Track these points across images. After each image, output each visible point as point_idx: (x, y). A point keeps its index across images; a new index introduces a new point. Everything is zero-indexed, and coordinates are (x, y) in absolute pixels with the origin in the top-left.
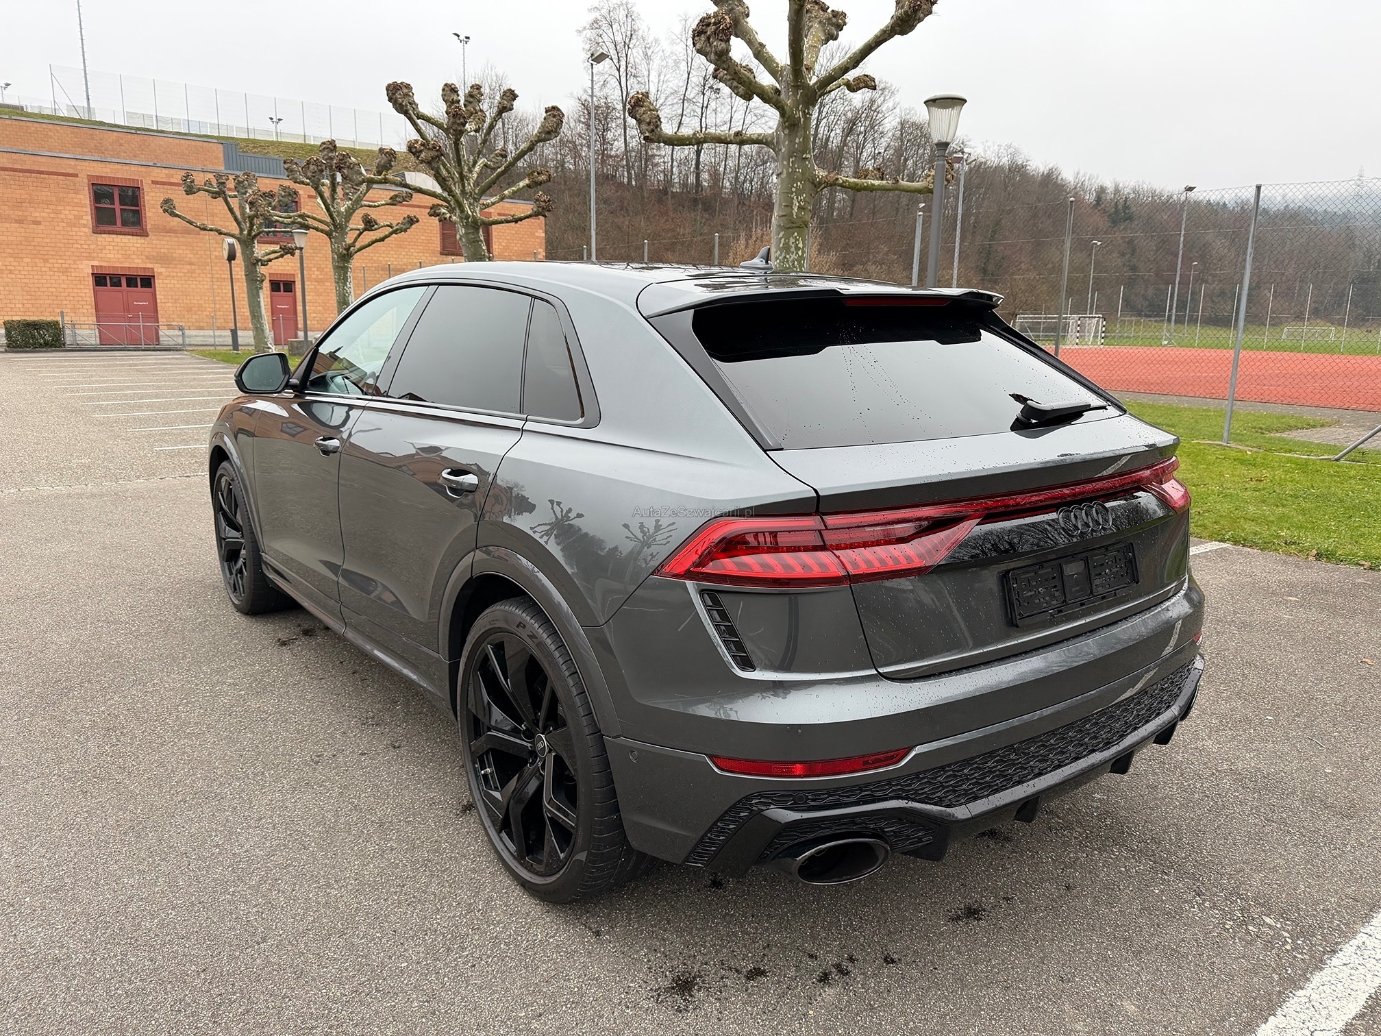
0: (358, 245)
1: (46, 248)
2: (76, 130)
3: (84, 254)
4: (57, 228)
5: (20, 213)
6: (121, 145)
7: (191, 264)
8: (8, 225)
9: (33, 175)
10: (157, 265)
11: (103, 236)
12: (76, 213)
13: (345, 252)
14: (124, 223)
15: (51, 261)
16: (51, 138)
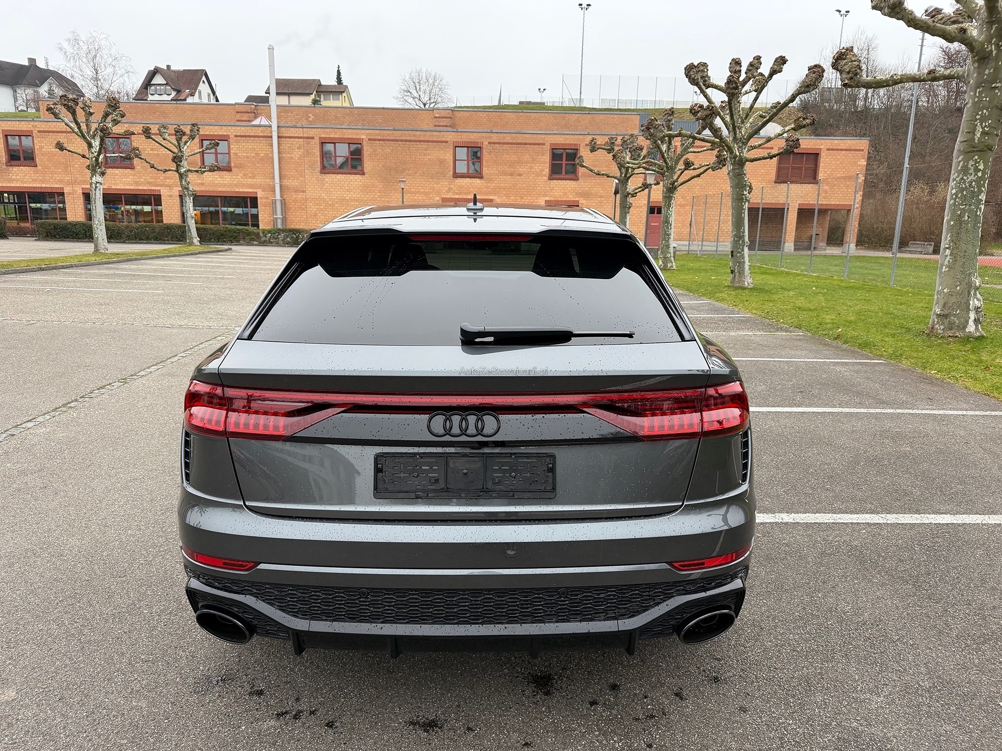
0: (681, 180)
1: (523, 190)
2: (556, 115)
3: (542, 193)
4: (530, 178)
5: (512, 169)
6: (579, 122)
7: (601, 197)
8: (505, 177)
9: (522, 146)
10: (581, 199)
11: (554, 181)
12: (541, 168)
13: (671, 186)
14: (566, 173)
15: (525, 198)
16: (542, 121)
